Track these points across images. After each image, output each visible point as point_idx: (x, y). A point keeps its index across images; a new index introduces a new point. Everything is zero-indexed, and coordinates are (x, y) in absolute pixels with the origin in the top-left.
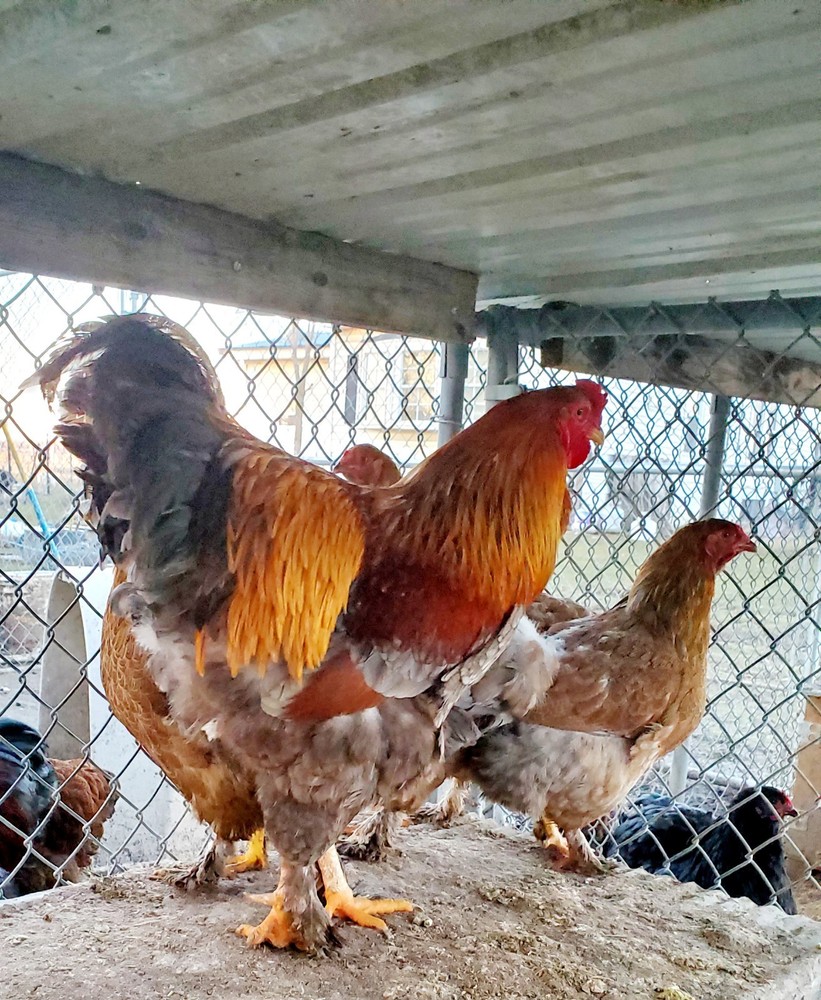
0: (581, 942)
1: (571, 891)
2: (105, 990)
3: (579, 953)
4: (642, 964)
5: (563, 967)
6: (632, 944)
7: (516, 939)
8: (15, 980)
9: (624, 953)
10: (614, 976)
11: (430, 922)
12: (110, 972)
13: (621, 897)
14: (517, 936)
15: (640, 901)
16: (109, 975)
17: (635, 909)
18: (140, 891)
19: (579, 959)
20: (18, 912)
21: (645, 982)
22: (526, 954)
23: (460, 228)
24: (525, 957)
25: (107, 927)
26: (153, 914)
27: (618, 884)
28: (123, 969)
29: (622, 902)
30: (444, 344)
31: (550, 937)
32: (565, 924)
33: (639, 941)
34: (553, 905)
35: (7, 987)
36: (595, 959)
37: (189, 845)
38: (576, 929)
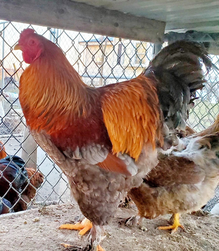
0: (197, 239)
1: (193, 221)
2: (43, 245)
3: (196, 243)
5: (191, 248)
6: (214, 241)
7: (175, 237)
8: (15, 240)
9: (212, 244)
11: (146, 230)
12: (44, 239)
13: (210, 224)
14: (175, 236)
15: (217, 226)
16: (44, 240)
17: (215, 229)
18: (53, 213)
19: (196, 245)
20: (16, 217)
22: (179, 242)
23: (161, 9)
24: (178, 243)
25: (43, 224)
26: (57, 221)
27: (209, 219)
28: (48, 239)
29: (211, 226)
30: (154, 44)
31: (186, 237)
32: (191, 233)
33: (217, 240)
34: (187, 226)
35: (13, 242)
36: (202, 246)
37: (65, 196)
38: (195, 235)
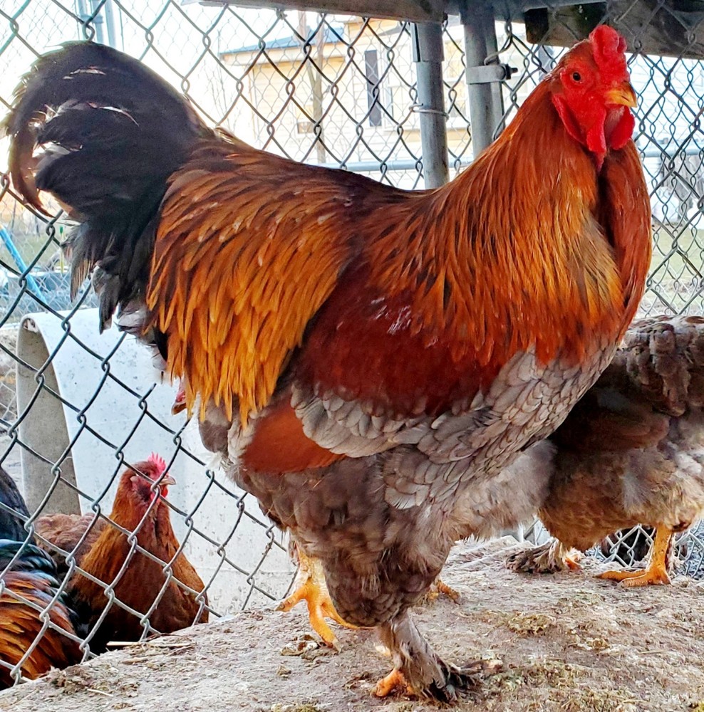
0: (614, 664)
1: (606, 609)
3: (611, 676)
4: (678, 679)
5: (592, 695)
6: (667, 658)
7: (544, 671)
9: (658, 670)
10: (647, 697)
13: (659, 609)
14: (546, 667)
15: (678, 611)
17: (673, 620)
19: (610, 684)
21: (680, 698)
22: (554, 687)
24: (553, 690)
29: (660, 614)
30: (413, 23)
31: (581, 664)
32: (598, 647)
33: (675, 655)
34: (586, 628)
38: (608, 651)
